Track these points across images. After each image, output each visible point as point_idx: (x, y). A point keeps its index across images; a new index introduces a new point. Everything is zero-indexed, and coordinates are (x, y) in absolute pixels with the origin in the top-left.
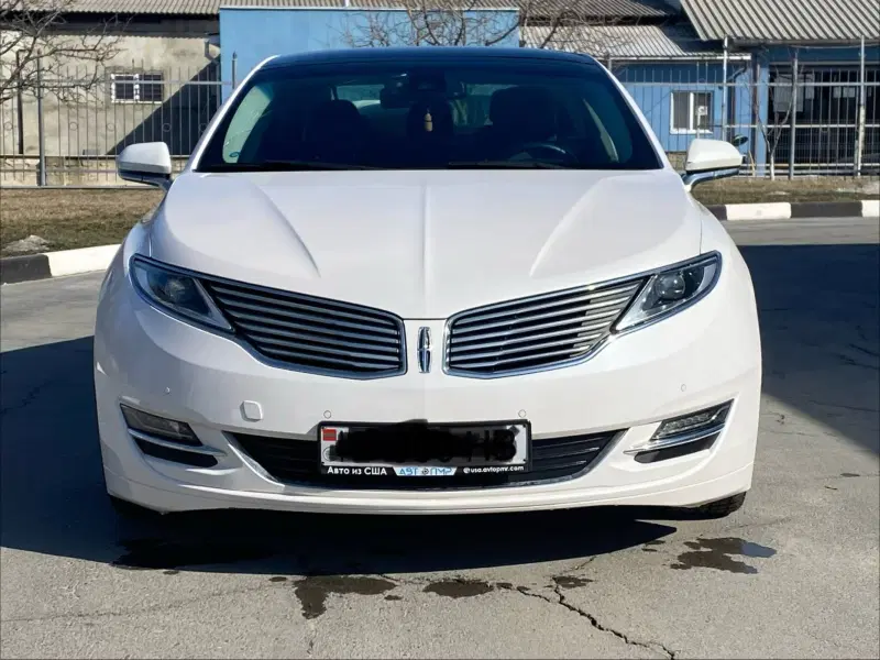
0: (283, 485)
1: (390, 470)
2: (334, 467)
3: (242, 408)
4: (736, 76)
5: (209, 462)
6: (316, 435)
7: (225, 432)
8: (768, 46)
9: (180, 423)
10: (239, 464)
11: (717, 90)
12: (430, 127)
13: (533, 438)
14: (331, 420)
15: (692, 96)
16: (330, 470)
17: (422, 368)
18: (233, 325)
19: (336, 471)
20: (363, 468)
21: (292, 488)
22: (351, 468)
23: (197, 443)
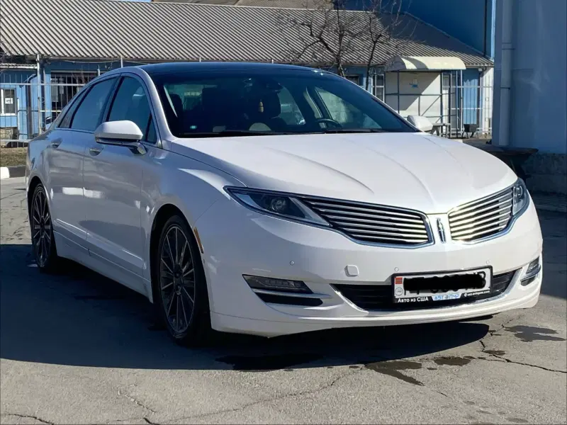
0: (367, 312)
1: (430, 298)
2: (401, 299)
3: (346, 268)
4: (30, 80)
5: (318, 302)
6: (390, 281)
7: (331, 284)
8: (50, 60)
9: (294, 281)
10: (342, 302)
11: (18, 88)
12: (262, 109)
13: (494, 275)
14: (398, 272)
15: (2, 91)
16: (399, 301)
17: (442, 240)
18: (330, 223)
19: (403, 301)
20: (416, 298)
21: (373, 313)
22: (410, 299)
23: (310, 292)
